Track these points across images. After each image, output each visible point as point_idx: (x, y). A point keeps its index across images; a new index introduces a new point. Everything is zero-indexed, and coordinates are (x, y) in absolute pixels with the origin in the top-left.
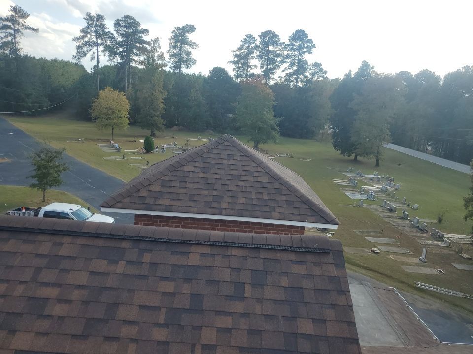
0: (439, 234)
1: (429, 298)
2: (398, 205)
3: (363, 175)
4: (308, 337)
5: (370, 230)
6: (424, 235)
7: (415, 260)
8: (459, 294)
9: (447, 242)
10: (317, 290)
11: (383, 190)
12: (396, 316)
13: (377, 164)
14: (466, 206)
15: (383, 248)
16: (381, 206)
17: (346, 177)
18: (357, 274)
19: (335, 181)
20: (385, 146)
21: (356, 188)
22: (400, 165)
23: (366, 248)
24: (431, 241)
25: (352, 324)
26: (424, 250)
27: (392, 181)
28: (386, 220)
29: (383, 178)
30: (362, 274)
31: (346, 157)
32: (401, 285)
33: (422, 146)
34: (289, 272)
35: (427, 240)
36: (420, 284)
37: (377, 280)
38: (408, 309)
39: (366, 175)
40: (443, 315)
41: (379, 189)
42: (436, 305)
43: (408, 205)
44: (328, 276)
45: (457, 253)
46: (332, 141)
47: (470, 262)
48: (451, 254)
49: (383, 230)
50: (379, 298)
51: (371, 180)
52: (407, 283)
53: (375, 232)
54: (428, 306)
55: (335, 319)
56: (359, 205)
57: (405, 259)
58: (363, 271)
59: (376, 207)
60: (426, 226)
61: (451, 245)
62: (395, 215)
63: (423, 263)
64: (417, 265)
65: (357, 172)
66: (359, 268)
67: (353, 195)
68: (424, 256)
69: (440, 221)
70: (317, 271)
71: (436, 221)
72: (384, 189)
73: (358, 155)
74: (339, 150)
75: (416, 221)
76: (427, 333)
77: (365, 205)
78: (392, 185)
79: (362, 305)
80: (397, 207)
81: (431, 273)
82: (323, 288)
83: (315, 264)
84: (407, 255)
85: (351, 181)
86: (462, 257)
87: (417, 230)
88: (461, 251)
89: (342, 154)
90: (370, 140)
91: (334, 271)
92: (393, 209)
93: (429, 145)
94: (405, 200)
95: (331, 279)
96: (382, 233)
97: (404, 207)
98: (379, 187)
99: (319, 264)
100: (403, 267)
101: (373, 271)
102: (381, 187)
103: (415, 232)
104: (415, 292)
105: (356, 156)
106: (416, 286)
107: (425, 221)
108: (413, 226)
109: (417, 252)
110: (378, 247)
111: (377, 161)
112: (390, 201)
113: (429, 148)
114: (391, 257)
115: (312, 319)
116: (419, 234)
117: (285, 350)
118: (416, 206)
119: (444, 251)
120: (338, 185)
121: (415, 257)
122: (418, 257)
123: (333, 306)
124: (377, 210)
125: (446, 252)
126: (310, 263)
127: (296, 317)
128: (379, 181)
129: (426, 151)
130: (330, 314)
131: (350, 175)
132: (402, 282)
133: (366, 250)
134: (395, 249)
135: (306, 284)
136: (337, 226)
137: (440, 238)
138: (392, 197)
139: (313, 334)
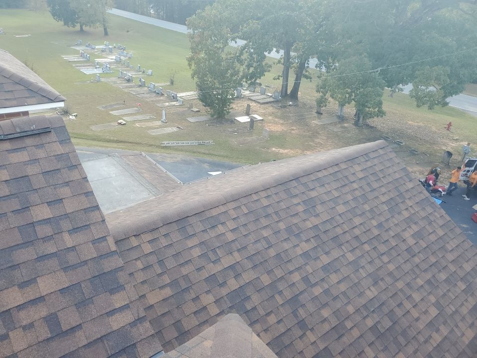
0: (173, 95)
1: (174, 152)
2: (134, 74)
3: (93, 46)
4: (47, 221)
5: (113, 103)
6: (162, 98)
7: (159, 123)
8: (195, 143)
9: (181, 101)
10: (45, 173)
11: (117, 61)
12: (146, 175)
13: (106, 34)
14: (190, 65)
15: (128, 119)
16: (119, 78)
17: (76, 52)
18: (109, 149)
19: (66, 57)
20: (109, 11)
21: (89, 61)
22: (128, 31)
23: (112, 122)
24: (168, 102)
25: (89, 194)
26: (164, 112)
27: (124, 50)
28: (126, 90)
29: (115, 47)
30: (114, 148)
31: (71, 29)
32: (150, 148)
33: (145, 10)
34: (8, 163)
35: (165, 103)
36: (165, 143)
37: (129, 150)
38: (156, 166)
39: (97, 47)
40: (186, 162)
41: (113, 60)
42: (180, 156)
43: (143, 72)
44: (55, 156)
45: (189, 108)
46: (49, 9)
47: (199, 113)
48: (185, 111)
49: (124, 101)
50: (128, 164)
51: (103, 51)
52: (156, 145)
53: (118, 104)
54: (174, 159)
55: (71, 195)
56: (96, 80)
57: (150, 124)
58: (115, 145)
59: (114, 79)
60: (162, 89)
61: (184, 102)
62: (133, 84)
63: (166, 124)
64: (160, 127)
65: (87, 44)
66: (110, 143)
67: (88, 71)
68: (164, 118)
69: (172, 83)
70: (41, 154)
71: (168, 83)
72: (118, 59)
73: (84, 24)
74: (61, 20)
75: (152, 86)
76: (173, 180)
77: (102, 80)
78: (125, 54)
79: (114, 176)
80: (133, 76)
81: (172, 131)
82: (53, 169)
83: (37, 146)
84: (151, 120)
85: (82, 55)
86: (192, 111)
87: (155, 95)
88: (191, 106)
89: (65, 25)
90: (91, 5)
91: (59, 149)
92: (130, 78)
93: (152, 8)
94: (140, 67)
95: (59, 157)
96: (124, 104)
97: (140, 75)
98: (112, 58)
99: (42, 146)
100: (149, 132)
101: (124, 142)
102: (114, 57)
103: (153, 97)
104: (163, 150)
105: (81, 27)
106: (162, 145)
107: (160, 85)
108: (150, 92)
109: (159, 116)
110: (124, 118)
111: (105, 29)
112: (125, 70)
113: (152, 11)
114: (137, 125)
115: (47, 203)
116: (157, 98)
117: (23, 243)
118: (150, 72)
119: (180, 109)
120: (69, 62)
121: (157, 121)
122: (160, 120)
123: (67, 184)
124: (115, 83)
125: (181, 109)
126: (30, 148)
127: (28, 207)
128: (111, 51)
129: (149, 15)
130: (65, 191)
131: (80, 49)
132: (151, 145)
133: (112, 124)
134: (139, 117)
135: (31, 170)
136: (63, 103)
137: (175, 98)
138: (127, 67)
139: (52, 216)
